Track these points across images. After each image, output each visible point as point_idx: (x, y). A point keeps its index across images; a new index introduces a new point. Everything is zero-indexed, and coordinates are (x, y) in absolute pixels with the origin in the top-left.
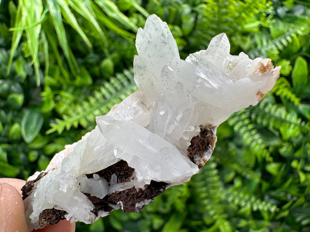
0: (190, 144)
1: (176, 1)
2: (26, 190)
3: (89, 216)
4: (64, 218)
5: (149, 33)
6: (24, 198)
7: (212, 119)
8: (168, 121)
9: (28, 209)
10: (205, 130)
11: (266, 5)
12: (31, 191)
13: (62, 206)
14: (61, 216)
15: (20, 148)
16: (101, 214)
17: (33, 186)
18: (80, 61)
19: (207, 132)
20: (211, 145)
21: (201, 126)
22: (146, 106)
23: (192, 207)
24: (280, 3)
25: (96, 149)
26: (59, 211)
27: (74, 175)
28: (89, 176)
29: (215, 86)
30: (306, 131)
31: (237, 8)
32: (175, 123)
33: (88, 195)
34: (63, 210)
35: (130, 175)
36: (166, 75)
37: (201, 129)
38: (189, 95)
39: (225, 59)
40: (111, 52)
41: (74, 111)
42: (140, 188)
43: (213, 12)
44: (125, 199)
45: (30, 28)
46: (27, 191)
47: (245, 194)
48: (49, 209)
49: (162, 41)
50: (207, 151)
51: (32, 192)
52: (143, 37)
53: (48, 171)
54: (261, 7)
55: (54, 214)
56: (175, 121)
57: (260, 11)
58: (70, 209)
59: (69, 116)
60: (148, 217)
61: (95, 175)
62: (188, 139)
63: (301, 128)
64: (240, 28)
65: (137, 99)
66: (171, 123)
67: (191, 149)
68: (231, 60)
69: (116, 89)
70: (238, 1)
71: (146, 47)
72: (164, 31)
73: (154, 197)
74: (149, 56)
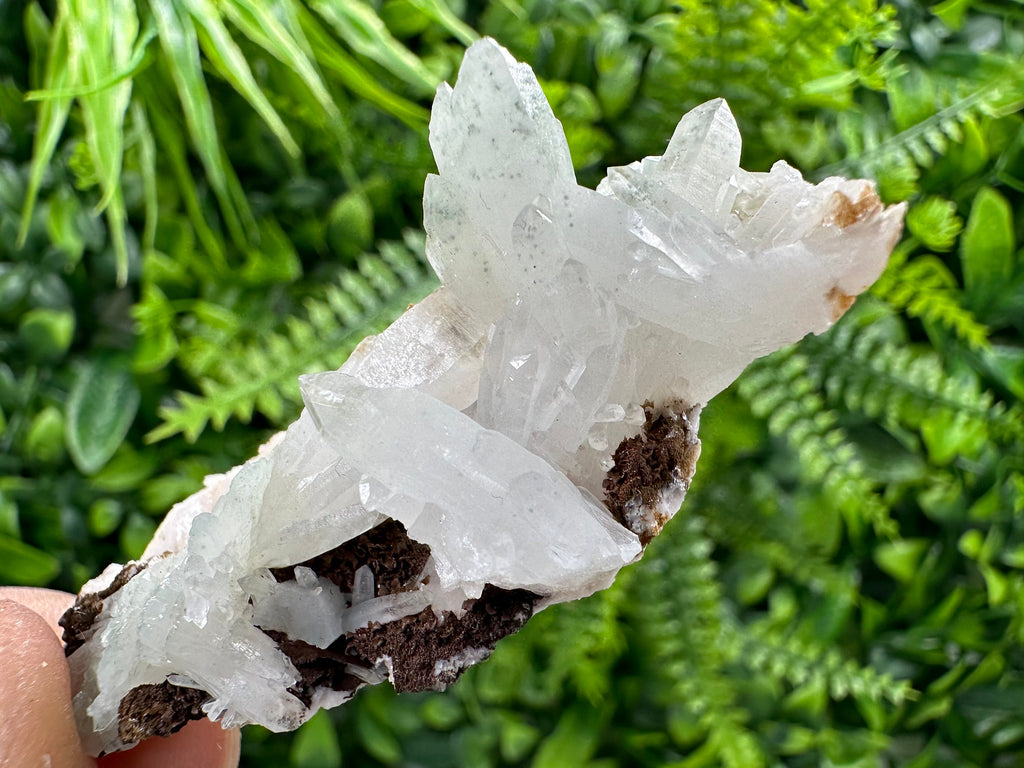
0: (612, 464)
1: (578, 4)
2: (76, 622)
3: (281, 704)
4: (202, 715)
5: (473, 100)
6: (68, 652)
7: (685, 383)
8: (537, 387)
9: (81, 685)
10: (661, 417)
11: (874, 18)
12: (93, 627)
13: (193, 673)
14: (190, 709)
15: (62, 489)
16: (321, 700)
17: (98, 611)
18: (261, 200)
19: (666, 423)
20: (682, 467)
21: (647, 405)
22: (465, 339)
23: (631, 687)
24: (920, 11)
25: (303, 483)
26: (184, 690)
27: (232, 569)
28: (280, 575)
29: (691, 270)
30: (1006, 436)
31: (780, 28)
32: (563, 396)
33: (278, 636)
34: (195, 687)
35: (416, 571)
36: (529, 237)
37: (648, 415)
38: (606, 301)
39: (725, 185)
40: (363, 174)
41: (241, 367)
42: (448, 610)
43: (700, 39)
44: (401, 649)
45: (95, 92)
46: (79, 627)
47: (806, 642)
48: (150, 686)
49: (516, 126)
50: (668, 486)
51: (95, 631)
52: (453, 114)
53: (149, 560)
54: (857, 25)
55: (169, 701)
56: (560, 389)
57: (856, 35)
58: (218, 684)
59: (222, 382)
60: (486, 720)
61: (301, 572)
62: (606, 446)
63: (990, 423)
64: (788, 94)
65: (436, 319)
66: (548, 395)
67: (615, 481)
68: (745, 188)
69: (378, 293)
70: (783, 4)
71: (464, 147)
72: (522, 93)
73: (496, 640)
74: (474, 175)
